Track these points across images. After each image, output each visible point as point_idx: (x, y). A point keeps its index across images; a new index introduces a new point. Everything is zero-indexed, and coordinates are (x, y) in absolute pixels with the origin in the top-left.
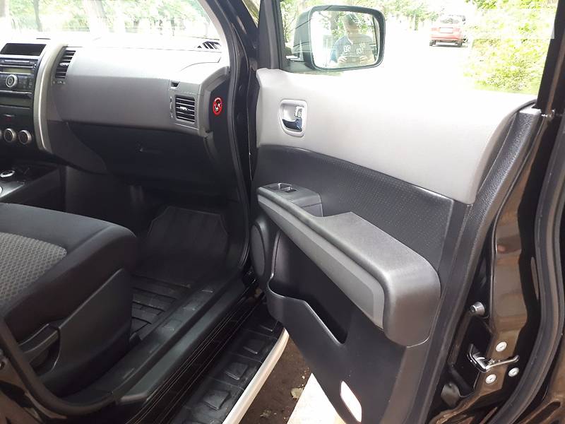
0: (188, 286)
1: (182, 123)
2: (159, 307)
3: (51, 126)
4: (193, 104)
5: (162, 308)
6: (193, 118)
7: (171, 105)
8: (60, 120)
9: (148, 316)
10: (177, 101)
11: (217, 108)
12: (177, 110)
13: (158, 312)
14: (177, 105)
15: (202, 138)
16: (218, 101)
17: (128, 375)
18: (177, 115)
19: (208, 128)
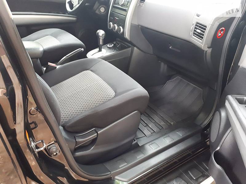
0: (172, 123)
1: (195, 39)
2: (153, 129)
3: (133, 27)
4: (205, 29)
5: (155, 131)
6: (202, 38)
7: (193, 27)
8: (137, 24)
9: (147, 132)
10: (196, 25)
11: (220, 34)
12: (195, 31)
13: (152, 132)
14: (195, 28)
15: (204, 51)
16: (222, 30)
17: (123, 166)
18: (194, 33)
19: (210, 45)
